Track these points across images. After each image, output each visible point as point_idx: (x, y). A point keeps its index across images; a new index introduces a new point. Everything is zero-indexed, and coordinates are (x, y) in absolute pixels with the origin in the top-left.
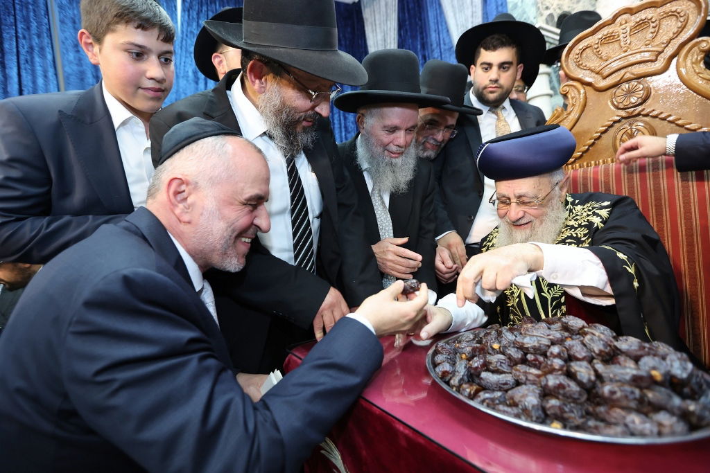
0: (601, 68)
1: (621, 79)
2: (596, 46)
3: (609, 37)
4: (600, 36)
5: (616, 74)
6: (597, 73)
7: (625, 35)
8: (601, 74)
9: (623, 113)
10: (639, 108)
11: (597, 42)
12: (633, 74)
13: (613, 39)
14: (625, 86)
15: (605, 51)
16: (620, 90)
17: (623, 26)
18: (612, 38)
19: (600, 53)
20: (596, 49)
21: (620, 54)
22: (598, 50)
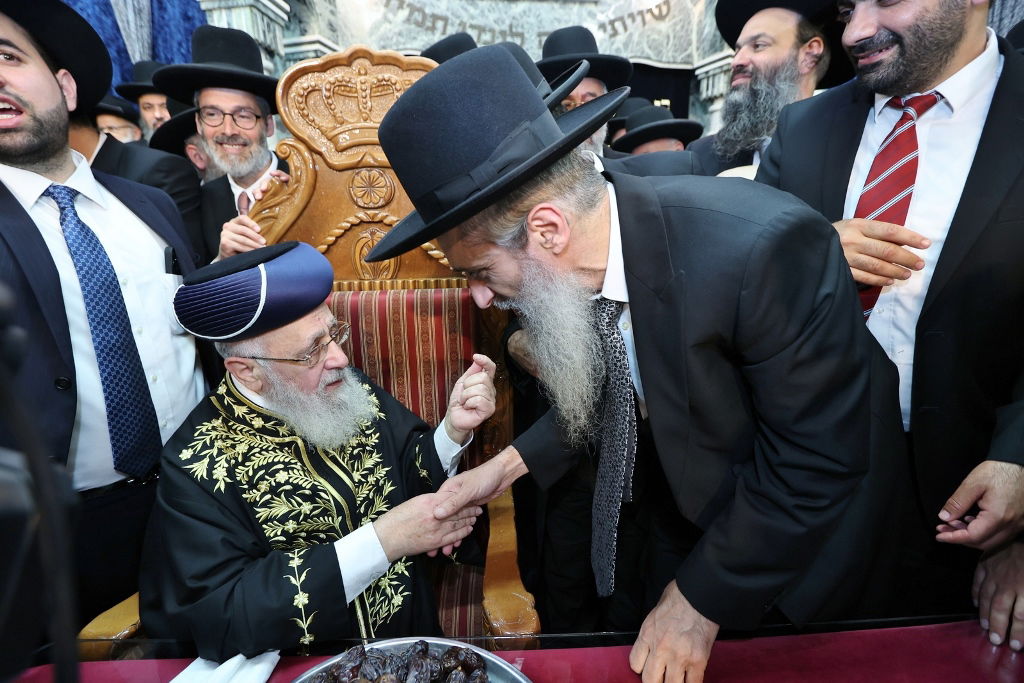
0: (336, 132)
1: (360, 161)
2: (328, 94)
3: (345, 86)
4: (332, 80)
5: (354, 151)
6: (330, 140)
7: (364, 94)
8: (336, 144)
9: (361, 215)
10: (381, 214)
11: (328, 87)
12: (374, 158)
13: (349, 92)
14: (364, 172)
15: (339, 105)
16: (358, 178)
17: (363, 78)
18: (348, 89)
19: (333, 107)
20: (328, 98)
21: (358, 121)
22: (330, 101)
